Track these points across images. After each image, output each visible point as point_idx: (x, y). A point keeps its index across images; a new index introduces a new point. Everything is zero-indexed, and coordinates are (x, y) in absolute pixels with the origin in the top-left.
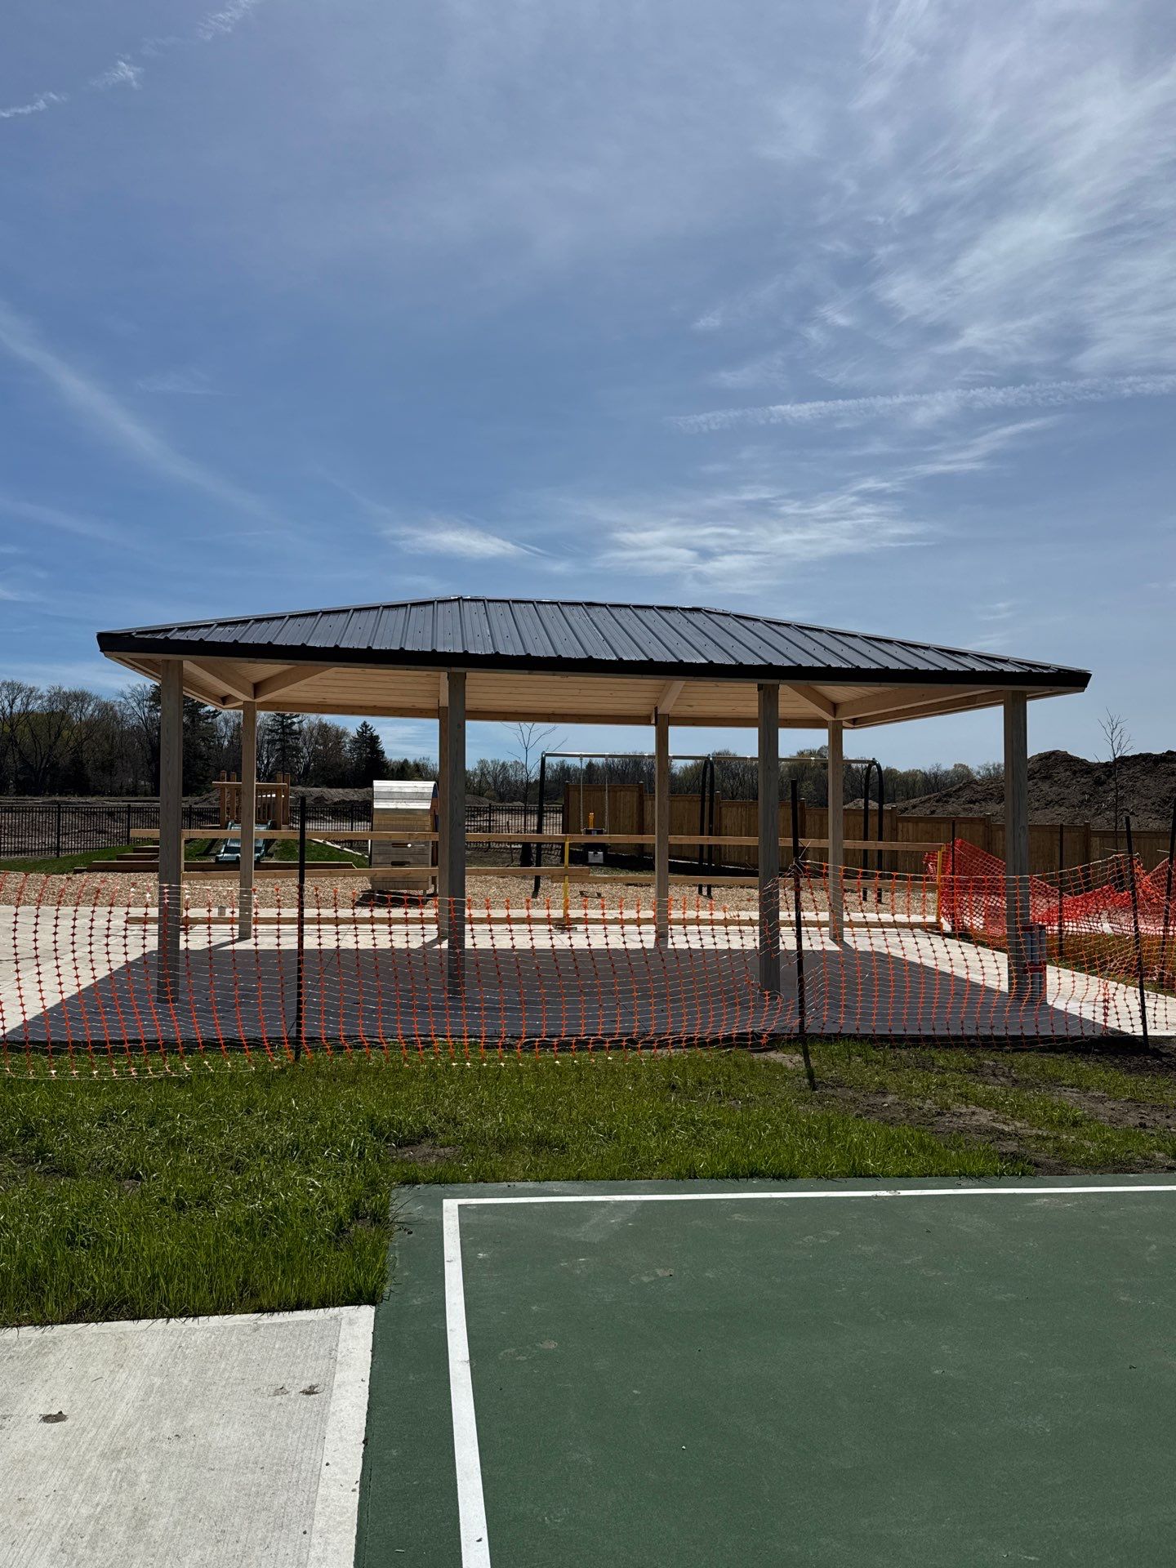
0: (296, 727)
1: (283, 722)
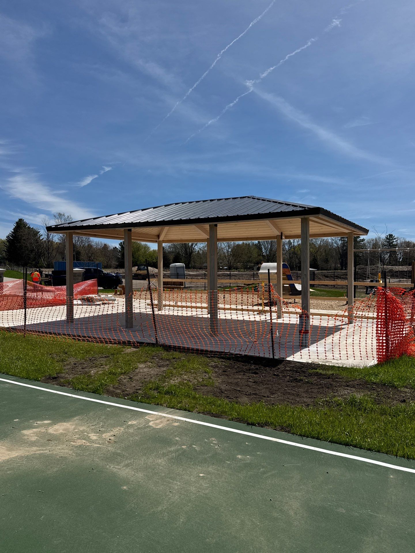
0: (395, 243)
1: (389, 241)
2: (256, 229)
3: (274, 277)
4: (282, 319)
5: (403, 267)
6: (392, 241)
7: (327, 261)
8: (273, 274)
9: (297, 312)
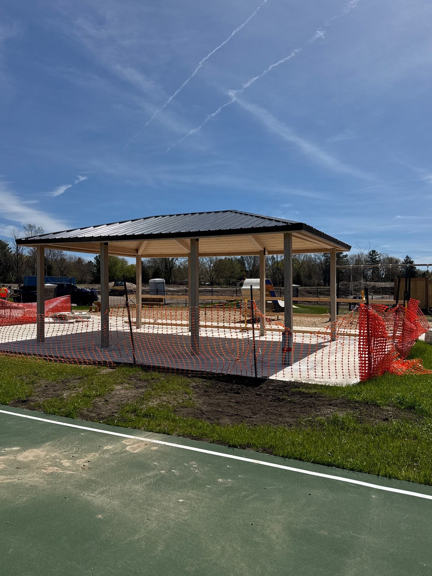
0: (378, 259)
1: (372, 257)
2: (239, 244)
3: (257, 293)
4: (265, 336)
5: (386, 283)
6: (375, 257)
7: (310, 277)
8: (256, 290)
9: (279, 330)
